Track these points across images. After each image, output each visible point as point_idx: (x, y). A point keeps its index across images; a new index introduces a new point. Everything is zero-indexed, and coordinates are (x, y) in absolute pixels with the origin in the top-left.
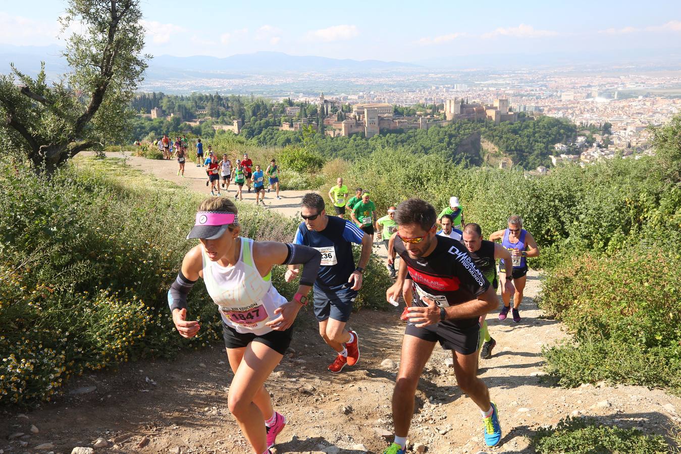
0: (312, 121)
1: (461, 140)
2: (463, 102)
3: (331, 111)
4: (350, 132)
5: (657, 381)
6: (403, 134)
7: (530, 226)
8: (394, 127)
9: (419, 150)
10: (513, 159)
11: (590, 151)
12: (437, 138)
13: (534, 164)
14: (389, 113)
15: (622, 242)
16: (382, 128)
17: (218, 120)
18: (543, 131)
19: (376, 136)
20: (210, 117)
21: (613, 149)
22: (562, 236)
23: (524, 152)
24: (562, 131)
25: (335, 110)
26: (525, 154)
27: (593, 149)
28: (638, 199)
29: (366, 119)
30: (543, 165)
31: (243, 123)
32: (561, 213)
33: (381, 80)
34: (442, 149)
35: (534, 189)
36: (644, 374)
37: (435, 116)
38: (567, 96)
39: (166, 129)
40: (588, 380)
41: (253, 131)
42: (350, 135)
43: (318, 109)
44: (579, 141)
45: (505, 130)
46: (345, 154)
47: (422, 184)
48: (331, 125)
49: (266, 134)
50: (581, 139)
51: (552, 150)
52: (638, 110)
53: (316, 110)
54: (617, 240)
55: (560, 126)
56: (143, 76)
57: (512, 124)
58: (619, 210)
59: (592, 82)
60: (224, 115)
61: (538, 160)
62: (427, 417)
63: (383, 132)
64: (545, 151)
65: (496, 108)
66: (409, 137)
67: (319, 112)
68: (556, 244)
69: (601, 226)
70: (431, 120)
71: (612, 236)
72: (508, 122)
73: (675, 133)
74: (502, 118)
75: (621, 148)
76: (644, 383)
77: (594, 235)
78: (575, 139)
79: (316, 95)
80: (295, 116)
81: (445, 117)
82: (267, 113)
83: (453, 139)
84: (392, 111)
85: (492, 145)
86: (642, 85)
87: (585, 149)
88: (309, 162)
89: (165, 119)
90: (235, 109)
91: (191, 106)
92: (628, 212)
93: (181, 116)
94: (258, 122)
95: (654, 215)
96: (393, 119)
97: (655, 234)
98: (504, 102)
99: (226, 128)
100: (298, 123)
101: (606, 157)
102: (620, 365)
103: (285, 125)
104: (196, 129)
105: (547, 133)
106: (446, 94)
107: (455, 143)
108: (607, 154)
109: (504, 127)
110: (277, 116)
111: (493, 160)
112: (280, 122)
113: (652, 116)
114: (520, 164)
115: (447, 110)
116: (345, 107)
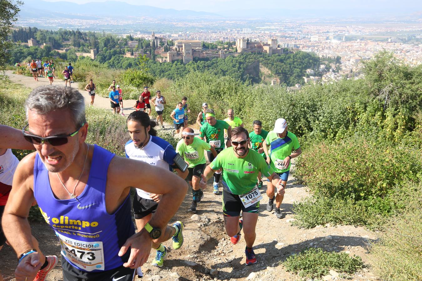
0: (147, 51)
1: (247, 66)
2: (248, 40)
3: (160, 45)
4: (173, 60)
5: (360, 222)
6: (209, 61)
7: (289, 124)
8: (202, 57)
9: (220, 72)
10: (280, 79)
11: (328, 74)
12: (231, 64)
14: (200, 47)
15: (344, 134)
16: (195, 57)
17: (80, 49)
18: (299, 60)
19: (190, 62)
20: (73, 47)
21: (342, 73)
22: (309, 130)
23: (287, 74)
24: (311, 61)
25: (162, 44)
26: (288, 76)
27: (330, 73)
28: (354, 107)
29: (184, 51)
30: (299, 83)
31: (98, 51)
32: (308, 116)
33: (194, 24)
34: (235, 72)
35: (291, 100)
36: (352, 218)
37: (230, 49)
38: (314, 38)
39: (40, 55)
40: (320, 223)
41: (105, 57)
42: (173, 62)
43: (151, 43)
44: (321, 68)
45: (275, 59)
46: (170, 74)
47: (220, 96)
48: (160, 54)
49: (114, 60)
50: (322, 67)
51: (305, 73)
52: (357, 48)
53: (150, 44)
54: (342, 133)
55: (310, 57)
56: (16, 18)
57: (280, 56)
58: (343, 113)
59: (330, 30)
60: (84, 45)
61: (296, 79)
62: (220, 251)
63: (195, 60)
64: (300, 74)
65: (269, 45)
66: (213, 63)
67: (151, 45)
68: (305, 135)
69: (332, 124)
70: (228, 52)
71: (338, 130)
72: (277, 54)
73: (376, 65)
74: (274, 51)
75: (346, 73)
76: (352, 224)
77: (328, 130)
78: (319, 67)
79: (149, 33)
80: (135, 47)
81: (237, 50)
82: (115, 45)
83: (242, 65)
84: (201, 45)
85: (267, 70)
86: (359, 32)
87: (325, 73)
88: (144, 80)
89: (39, 47)
91: (58, 39)
92: (348, 115)
93: (51, 45)
94: (108, 51)
95: (363, 117)
96: (202, 52)
97: (363, 129)
98: (274, 41)
99: (85, 55)
100: (137, 52)
101: (337, 78)
102: (339, 213)
103: (128, 54)
104: (63, 55)
105: (302, 62)
106: (237, 35)
107: (243, 68)
108: (338, 77)
109: (275, 57)
110: (122, 47)
111: (267, 79)
112: (124, 52)
113: (365, 52)
114: (285, 82)
115: (238, 46)
116: (169, 42)
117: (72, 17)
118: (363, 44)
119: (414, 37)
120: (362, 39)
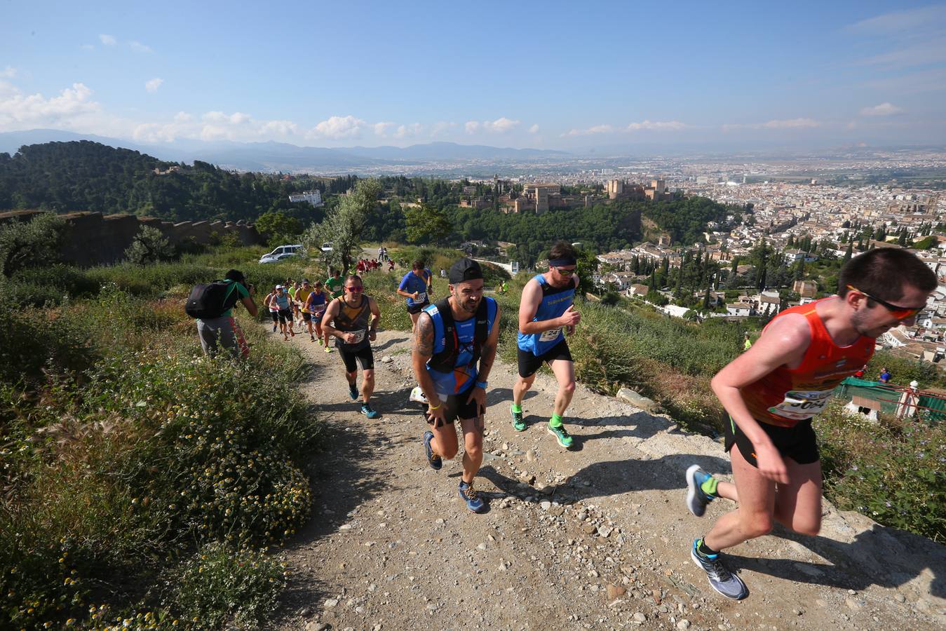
0: (487, 199)
1: (624, 217)
2: (625, 182)
3: (505, 190)
4: (523, 209)
6: (571, 212)
8: (562, 205)
10: (671, 236)
11: (739, 228)
12: (601, 216)
13: (690, 240)
14: (557, 192)
16: (551, 206)
17: (404, 199)
18: (697, 209)
19: (546, 213)
20: (397, 196)
21: (759, 227)
23: (681, 229)
24: (714, 210)
26: (681, 231)
27: (742, 227)
29: (537, 197)
30: (697, 241)
31: (426, 200)
34: (606, 226)
37: (598, 195)
38: (702, 180)
42: (522, 211)
43: (493, 189)
44: (729, 219)
45: (663, 208)
46: (518, 229)
48: (505, 202)
50: (730, 218)
51: (706, 227)
53: (490, 190)
55: (711, 205)
57: (669, 203)
59: (720, 169)
60: (409, 194)
61: (694, 236)
63: (552, 209)
64: (699, 229)
65: (654, 188)
66: (576, 214)
67: (493, 191)
70: (596, 199)
72: (665, 201)
74: (660, 196)
75: (765, 227)
78: (725, 218)
79: (492, 177)
80: (472, 195)
81: (608, 196)
82: (447, 192)
83: (616, 216)
84: (559, 190)
85: (652, 223)
87: (735, 227)
90: (419, 189)
91: (380, 187)
94: (439, 200)
96: (561, 198)
98: (661, 183)
99: (411, 205)
100: (475, 201)
103: (464, 203)
104: (385, 206)
105: (701, 212)
107: (619, 220)
108: (755, 232)
109: (662, 205)
110: (455, 195)
111: (652, 236)
112: (459, 200)
113: (782, 199)
114: (678, 240)
115: (610, 190)
116: (517, 186)
117: (393, 163)
118: (775, 188)
119: (846, 177)
120: (771, 181)
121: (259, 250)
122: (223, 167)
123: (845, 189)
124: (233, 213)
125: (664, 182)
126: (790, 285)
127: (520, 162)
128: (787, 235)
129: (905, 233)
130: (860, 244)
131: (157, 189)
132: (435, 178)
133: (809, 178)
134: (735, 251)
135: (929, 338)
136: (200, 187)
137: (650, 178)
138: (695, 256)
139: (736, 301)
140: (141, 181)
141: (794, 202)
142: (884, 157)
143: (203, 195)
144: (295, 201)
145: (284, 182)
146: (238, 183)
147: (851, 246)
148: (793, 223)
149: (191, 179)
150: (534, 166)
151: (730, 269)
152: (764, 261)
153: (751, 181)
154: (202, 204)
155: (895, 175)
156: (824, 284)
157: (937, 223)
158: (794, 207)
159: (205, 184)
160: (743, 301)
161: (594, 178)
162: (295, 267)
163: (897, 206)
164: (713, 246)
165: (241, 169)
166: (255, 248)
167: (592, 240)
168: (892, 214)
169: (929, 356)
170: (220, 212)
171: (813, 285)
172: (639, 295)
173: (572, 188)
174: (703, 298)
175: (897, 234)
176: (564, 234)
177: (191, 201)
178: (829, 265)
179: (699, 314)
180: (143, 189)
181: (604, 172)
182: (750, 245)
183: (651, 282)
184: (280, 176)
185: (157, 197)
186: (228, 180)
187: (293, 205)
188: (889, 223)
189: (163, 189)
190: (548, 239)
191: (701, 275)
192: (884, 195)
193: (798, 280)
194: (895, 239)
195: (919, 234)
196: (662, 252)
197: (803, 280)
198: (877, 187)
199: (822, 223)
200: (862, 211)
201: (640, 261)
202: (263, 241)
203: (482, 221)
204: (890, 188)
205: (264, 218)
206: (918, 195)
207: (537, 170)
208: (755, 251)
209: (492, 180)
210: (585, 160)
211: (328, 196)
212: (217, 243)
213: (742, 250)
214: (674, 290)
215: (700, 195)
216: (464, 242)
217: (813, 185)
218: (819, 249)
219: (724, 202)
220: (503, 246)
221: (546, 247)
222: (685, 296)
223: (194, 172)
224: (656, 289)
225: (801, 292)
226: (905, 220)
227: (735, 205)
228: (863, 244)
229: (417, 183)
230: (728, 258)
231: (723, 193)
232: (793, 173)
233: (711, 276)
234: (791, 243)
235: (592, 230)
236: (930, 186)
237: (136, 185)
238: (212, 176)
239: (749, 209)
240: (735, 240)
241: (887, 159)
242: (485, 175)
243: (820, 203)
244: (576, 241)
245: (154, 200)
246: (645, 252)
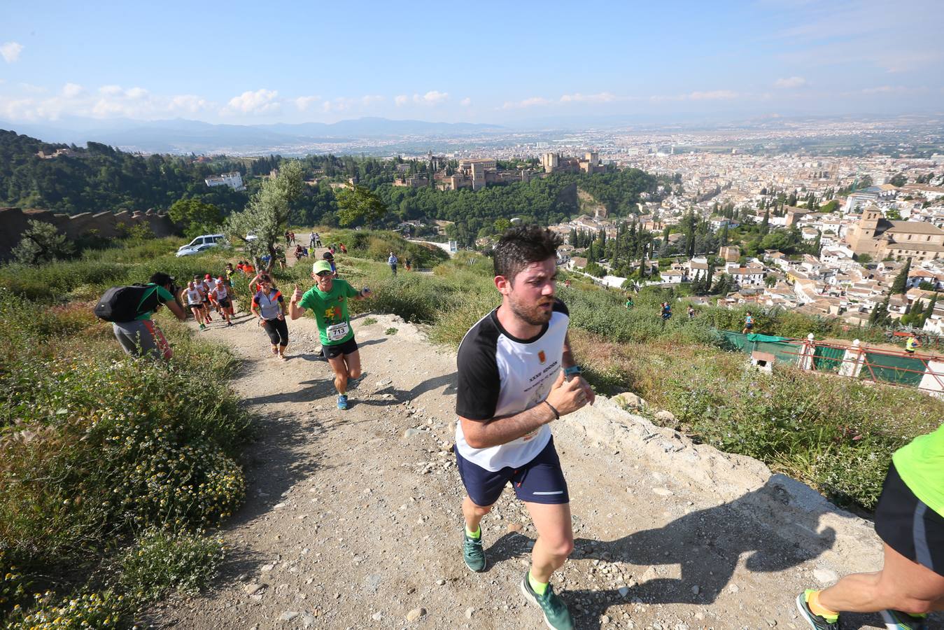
0: (422, 176)
1: (560, 191)
2: (559, 155)
3: (440, 167)
4: (460, 186)
6: (508, 187)
8: (499, 180)
10: (607, 207)
11: (669, 198)
12: (539, 190)
13: (624, 211)
14: (493, 167)
16: (488, 181)
17: (335, 179)
18: (629, 181)
20: (326, 176)
21: (687, 197)
23: (615, 200)
24: (645, 181)
26: (616, 202)
27: (672, 197)
29: (473, 173)
30: (632, 212)
31: (358, 180)
34: (544, 200)
37: (534, 169)
42: (459, 189)
43: (427, 166)
44: (660, 190)
45: (598, 180)
46: (455, 207)
48: (441, 180)
50: (660, 188)
51: (638, 198)
53: (425, 167)
55: (642, 176)
57: (603, 175)
60: (339, 174)
61: (628, 207)
63: (489, 185)
64: (633, 200)
65: (588, 161)
66: (514, 189)
67: (427, 168)
70: (532, 173)
72: (599, 173)
74: (594, 169)
75: (693, 196)
78: (656, 189)
79: (425, 153)
80: (406, 172)
81: (544, 170)
82: (380, 170)
83: (553, 190)
84: (495, 165)
85: (588, 195)
87: (665, 197)
90: (349, 168)
91: (307, 167)
94: (372, 179)
96: (497, 174)
98: (594, 155)
99: (343, 186)
100: (410, 179)
101: (682, 203)
103: (398, 181)
105: (633, 183)
107: (556, 194)
108: (684, 201)
109: (596, 178)
110: (389, 173)
111: (589, 209)
112: (393, 179)
113: (707, 168)
114: (613, 211)
115: (546, 164)
116: (452, 162)
117: (320, 141)
118: (700, 158)
119: (762, 147)
120: (696, 151)
121: (175, 241)
122: (123, 149)
123: (762, 158)
124: (141, 200)
125: (597, 154)
126: (716, 251)
127: (454, 137)
128: (714, 203)
129: (813, 198)
130: (776, 209)
131: (44, 178)
132: (367, 156)
133: (730, 148)
134: (667, 220)
135: (834, 293)
136: (97, 172)
137: (583, 151)
138: (630, 227)
139: (669, 269)
140: (22, 167)
141: (717, 171)
142: (793, 126)
143: (101, 182)
144: (213, 184)
145: (198, 164)
146: (144, 167)
147: (768, 211)
148: (717, 192)
149: (86, 162)
150: (468, 141)
151: (662, 238)
152: (693, 229)
153: (678, 151)
154: (101, 191)
155: (803, 143)
156: (746, 249)
157: (839, 188)
158: (718, 176)
159: (103, 169)
160: (676, 268)
161: (528, 152)
162: (219, 258)
163: (805, 173)
164: (645, 216)
165: (145, 151)
166: (170, 239)
167: (530, 215)
168: (801, 181)
169: (834, 310)
170: (124, 200)
171: (736, 250)
172: (579, 267)
173: (509, 163)
174: (639, 268)
175: (806, 199)
176: (502, 210)
177: (88, 189)
178: (749, 231)
179: (636, 283)
180: (26, 176)
181: (540, 145)
182: (680, 214)
183: (589, 254)
184: (193, 157)
185: (44, 185)
186: (131, 163)
187: (210, 189)
188: (799, 189)
189: (51, 174)
190: (486, 215)
191: (635, 245)
192: (795, 163)
193: (723, 246)
194: (805, 204)
195: (824, 199)
196: (599, 224)
197: (727, 245)
198: (788, 156)
199: (742, 190)
200: (776, 179)
201: (578, 234)
202: (178, 231)
203: (418, 200)
204: (800, 156)
205: (178, 206)
206: (823, 162)
207: (472, 145)
208: (685, 219)
209: (426, 157)
210: (519, 134)
211: (250, 179)
212: (125, 235)
213: (673, 220)
214: (611, 261)
215: (632, 166)
216: (402, 222)
217: (733, 154)
218: (740, 215)
219: (654, 173)
220: (441, 224)
221: (484, 224)
222: (622, 266)
223: (89, 155)
224: (595, 261)
225: (726, 257)
226: (813, 185)
227: (664, 175)
228: (779, 210)
229: (348, 162)
230: (660, 227)
231: (654, 164)
232: (715, 144)
233: (645, 246)
234: (716, 211)
235: (530, 204)
236: (832, 154)
237: (15, 171)
238: (111, 159)
239: (677, 179)
240: (666, 210)
241: (795, 129)
242: (419, 151)
243: (740, 172)
244: (515, 216)
245: (40, 188)
246: (583, 225)
